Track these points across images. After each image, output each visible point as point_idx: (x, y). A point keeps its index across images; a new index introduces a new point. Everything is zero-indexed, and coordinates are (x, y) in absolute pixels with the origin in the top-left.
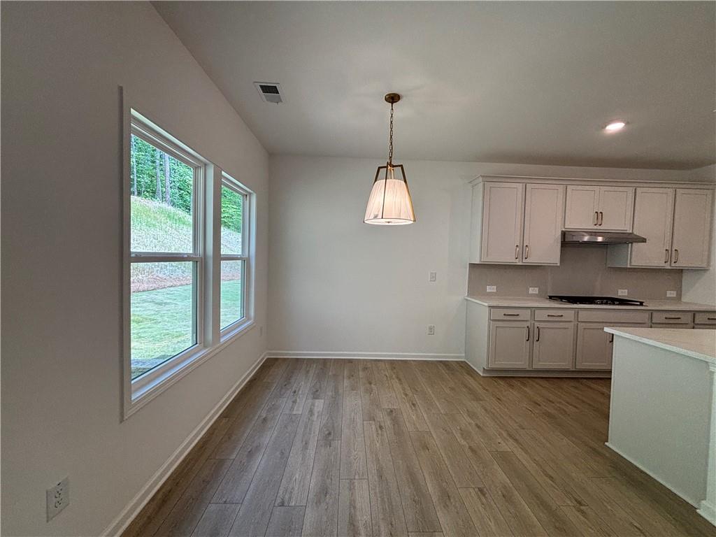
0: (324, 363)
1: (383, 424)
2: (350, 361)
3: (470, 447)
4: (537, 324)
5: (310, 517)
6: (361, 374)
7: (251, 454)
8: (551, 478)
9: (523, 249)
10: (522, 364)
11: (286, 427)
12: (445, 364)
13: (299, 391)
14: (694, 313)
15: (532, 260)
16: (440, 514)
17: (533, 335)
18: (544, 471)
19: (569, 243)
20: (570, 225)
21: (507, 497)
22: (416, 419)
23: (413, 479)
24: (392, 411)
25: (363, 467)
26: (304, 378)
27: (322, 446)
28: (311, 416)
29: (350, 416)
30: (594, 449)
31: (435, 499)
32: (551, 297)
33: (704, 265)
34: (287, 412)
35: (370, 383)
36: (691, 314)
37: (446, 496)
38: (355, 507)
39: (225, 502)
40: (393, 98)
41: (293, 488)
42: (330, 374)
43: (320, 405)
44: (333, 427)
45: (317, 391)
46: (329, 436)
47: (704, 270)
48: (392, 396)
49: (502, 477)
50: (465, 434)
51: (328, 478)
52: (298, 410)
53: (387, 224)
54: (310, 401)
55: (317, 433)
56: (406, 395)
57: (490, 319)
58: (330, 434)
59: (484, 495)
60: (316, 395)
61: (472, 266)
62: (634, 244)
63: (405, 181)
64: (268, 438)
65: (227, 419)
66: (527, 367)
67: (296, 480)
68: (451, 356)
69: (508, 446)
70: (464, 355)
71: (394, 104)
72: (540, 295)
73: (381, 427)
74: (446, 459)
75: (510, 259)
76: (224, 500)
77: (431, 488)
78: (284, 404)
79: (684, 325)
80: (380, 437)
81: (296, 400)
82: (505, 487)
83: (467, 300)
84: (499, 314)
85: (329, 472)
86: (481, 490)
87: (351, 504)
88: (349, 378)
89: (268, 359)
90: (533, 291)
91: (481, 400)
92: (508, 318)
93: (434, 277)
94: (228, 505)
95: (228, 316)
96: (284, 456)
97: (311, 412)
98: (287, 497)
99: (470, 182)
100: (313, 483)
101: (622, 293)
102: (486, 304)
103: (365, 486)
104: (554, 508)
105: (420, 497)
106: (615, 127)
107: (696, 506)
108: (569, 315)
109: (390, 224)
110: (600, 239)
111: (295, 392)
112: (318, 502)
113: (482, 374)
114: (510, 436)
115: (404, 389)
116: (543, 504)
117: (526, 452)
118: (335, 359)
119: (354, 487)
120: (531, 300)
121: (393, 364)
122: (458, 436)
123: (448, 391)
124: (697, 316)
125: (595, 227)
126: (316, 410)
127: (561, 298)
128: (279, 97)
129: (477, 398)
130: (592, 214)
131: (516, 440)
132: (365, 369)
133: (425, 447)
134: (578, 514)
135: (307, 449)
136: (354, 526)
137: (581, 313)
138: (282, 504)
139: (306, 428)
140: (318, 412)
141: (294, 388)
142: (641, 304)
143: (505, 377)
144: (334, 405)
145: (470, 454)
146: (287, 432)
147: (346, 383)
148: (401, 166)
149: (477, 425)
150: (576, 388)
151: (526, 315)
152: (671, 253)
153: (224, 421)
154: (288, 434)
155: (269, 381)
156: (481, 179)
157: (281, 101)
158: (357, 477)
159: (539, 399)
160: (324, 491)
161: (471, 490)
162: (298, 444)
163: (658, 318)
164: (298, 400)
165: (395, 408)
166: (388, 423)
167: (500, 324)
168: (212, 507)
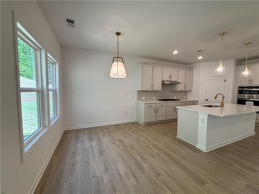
0: (90, 129)
1: (118, 144)
2: (99, 127)
3: (146, 145)
4: (157, 108)
5: (105, 177)
6: (105, 131)
7: (73, 165)
8: (167, 148)
9: (152, 86)
10: (153, 120)
11: (84, 153)
12: (132, 123)
13: (83, 140)
14: (190, 102)
15: (155, 89)
16: (143, 164)
17: (156, 111)
18: (165, 147)
19: (163, 84)
20: (164, 79)
21: (158, 155)
22: (128, 141)
23: (133, 157)
24: (120, 140)
25: (117, 159)
26: (84, 135)
27: (100, 156)
28: (92, 147)
29: (106, 144)
30: (174, 139)
31: (141, 161)
32: (159, 100)
33: (191, 90)
34: (82, 148)
35: (110, 133)
36: (189, 102)
37: (143, 160)
38: (119, 170)
39: (70, 183)
40: (118, 34)
41: (95, 171)
42: (93, 132)
43: (94, 143)
44: (102, 149)
45: (91, 139)
46: (101, 152)
47: (191, 91)
48: (118, 135)
49: (156, 151)
50: (144, 142)
51: (106, 164)
52: (86, 146)
53: (117, 77)
54: (90, 143)
55: (97, 152)
56: (123, 134)
57: (145, 107)
58: (101, 151)
59: (153, 156)
60: (91, 140)
61: (138, 91)
62: (178, 84)
63: (123, 63)
64: (78, 158)
65: (57, 156)
66: (154, 120)
67: (95, 168)
68: (133, 120)
69: (155, 143)
70: (136, 119)
71: (119, 36)
72: (156, 100)
73: (118, 146)
74: (140, 150)
75: (149, 89)
76: (69, 183)
77: (139, 158)
78: (79, 145)
79: (188, 105)
80: (119, 148)
81: (84, 143)
82: (157, 153)
83: (137, 102)
84: (147, 105)
85: (106, 163)
86: (152, 155)
87: (117, 170)
88: (101, 133)
89: (65, 131)
90: (155, 98)
91: (145, 132)
92: (150, 106)
93: (127, 95)
94: (72, 184)
95: (32, 117)
96: (87, 162)
97: (92, 146)
98: (94, 174)
99: (137, 64)
100: (102, 167)
101: (175, 98)
102: (144, 103)
103: (120, 163)
104: (169, 154)
105: (137, 162)
106: (175, 52)
107: (195, 146)
108: (164, 104)
109: (119, 77)
110: (168, 83)
111: (82, 141)
112: (106, 172)
113: (143, 124)
114: (155, 140)
115: (121, 133)
116: (167, 154)
117: (160, 143)
118: (93, 127)
119: (116, 164)
120: (154, 101)
121: (115, 126)
122: (141, 143)
123: (135, 131)
124: (191, 102)
125: (170, 80)
126: (93, 145)
127: (162, 100)
128: (74, 25)
129: (144, 132)
130: (169, 76)
131: (157, 141)
132: (106, 129)
133: (133, 148)
134: (175, 154)
135: (95, 158)
136: (120, 175)
137: (167, 104)
138: (93, 177)
139: (92, 152)
140: (94, 145)
141: (81, 139)
142: (180, 100)
143: (149, 124)
144: (99, 142)
145: (146, 147)
146: (85, 155)
147: (101, 134)
148: (122, 58)
149: (146, 139)
150: (167, 124)
151: (154, 105)
152: (185, 87)
153: (55, 157)
154: (86, 155)
155: (69, 139)
156: (141, 64)
157: (74, 27)
158: (116, 162)
159: (159, 129)
160: (106, 169)
161: (150, 156)
162: (91, 157)
163: (183, 104)
164: (85, 143)
165: (120, 139)
166: (120, 144)
167: (148, 108)
168: (65, 187)
